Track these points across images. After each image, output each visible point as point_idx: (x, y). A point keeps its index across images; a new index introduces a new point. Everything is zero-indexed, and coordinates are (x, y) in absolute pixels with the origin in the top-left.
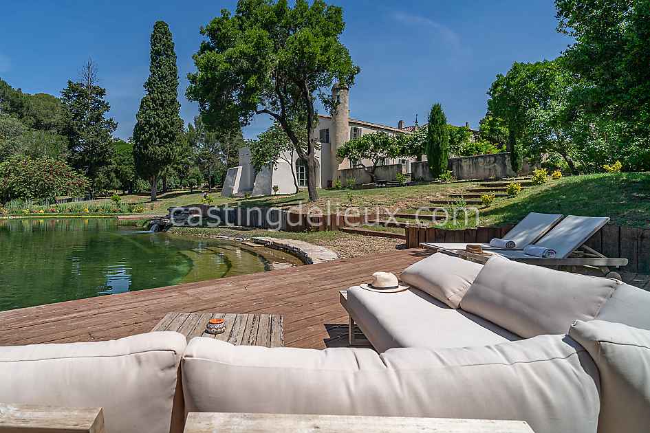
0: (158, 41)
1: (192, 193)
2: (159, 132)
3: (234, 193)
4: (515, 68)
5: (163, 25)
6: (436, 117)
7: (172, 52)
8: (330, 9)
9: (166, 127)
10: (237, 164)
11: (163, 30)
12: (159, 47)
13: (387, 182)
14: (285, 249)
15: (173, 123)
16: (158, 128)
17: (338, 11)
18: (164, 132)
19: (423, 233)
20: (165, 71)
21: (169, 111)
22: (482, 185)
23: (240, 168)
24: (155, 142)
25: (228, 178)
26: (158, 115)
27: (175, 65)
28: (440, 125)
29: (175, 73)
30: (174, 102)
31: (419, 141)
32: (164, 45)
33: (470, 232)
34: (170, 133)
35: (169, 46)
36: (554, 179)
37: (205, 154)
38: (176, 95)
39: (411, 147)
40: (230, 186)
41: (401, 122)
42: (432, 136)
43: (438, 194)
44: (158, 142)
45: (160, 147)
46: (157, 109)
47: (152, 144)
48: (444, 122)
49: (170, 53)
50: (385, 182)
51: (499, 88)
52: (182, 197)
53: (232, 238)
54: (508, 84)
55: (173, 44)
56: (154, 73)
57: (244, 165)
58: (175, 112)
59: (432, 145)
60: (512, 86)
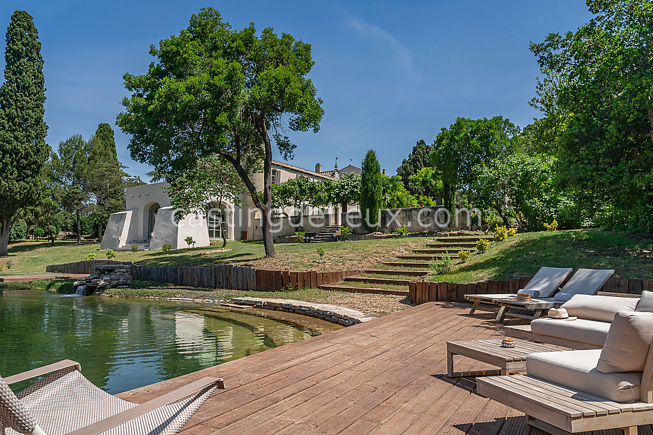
0: (19, 37)
1: (53, 245)
2: (17, 161)
3: (120, 246)
4: (459, 123)
5: (27, 17)
6: (370, 165)
7: (38, 54)
8: (298, 44)
9: (27, 155)
10: (124, 208)
11: (25, 24)
12: (18, 46)
13: (315, 234)
14: (285, 308)
15: (38, 151)
16: (17, 156)
17: (307, 48)
18: (25, 162)
19: (435, 287)
20: (29, 79)
21: (33, 134)
22: (439, 240)
23: (129, 214)
24: (11, 174)
25: (111, 225)
26: (16, 138)
27: (41, 73)
28: (374, 173)
29: (41, 83)
30: (39, 122)
31: (346, 189)
32: (28, 44)
33: (481, 285)
34: (34, 163)
35: (34, 46)
36: (509, 236)
37: (76, 193)
38: (43, 114)
39: (337, 195)
40: (114, 237)
41: (318, 165)
42: (367, 185)
43: (402, 249)
44: (16, 174)
45: (17, 181)
46: (14, 130)
47: (7, 177)
48: (377, 171)
49: (34, 55)
50: (313, 235)
51: (444, 142)
52: (40, 249)
53: (199, 300)
54: (452, 139)
55: (40, 43)
56: (10, 81)
57: (135, 210)
58: (40, 136)
59: (366, 195)
60: (457, 141)
